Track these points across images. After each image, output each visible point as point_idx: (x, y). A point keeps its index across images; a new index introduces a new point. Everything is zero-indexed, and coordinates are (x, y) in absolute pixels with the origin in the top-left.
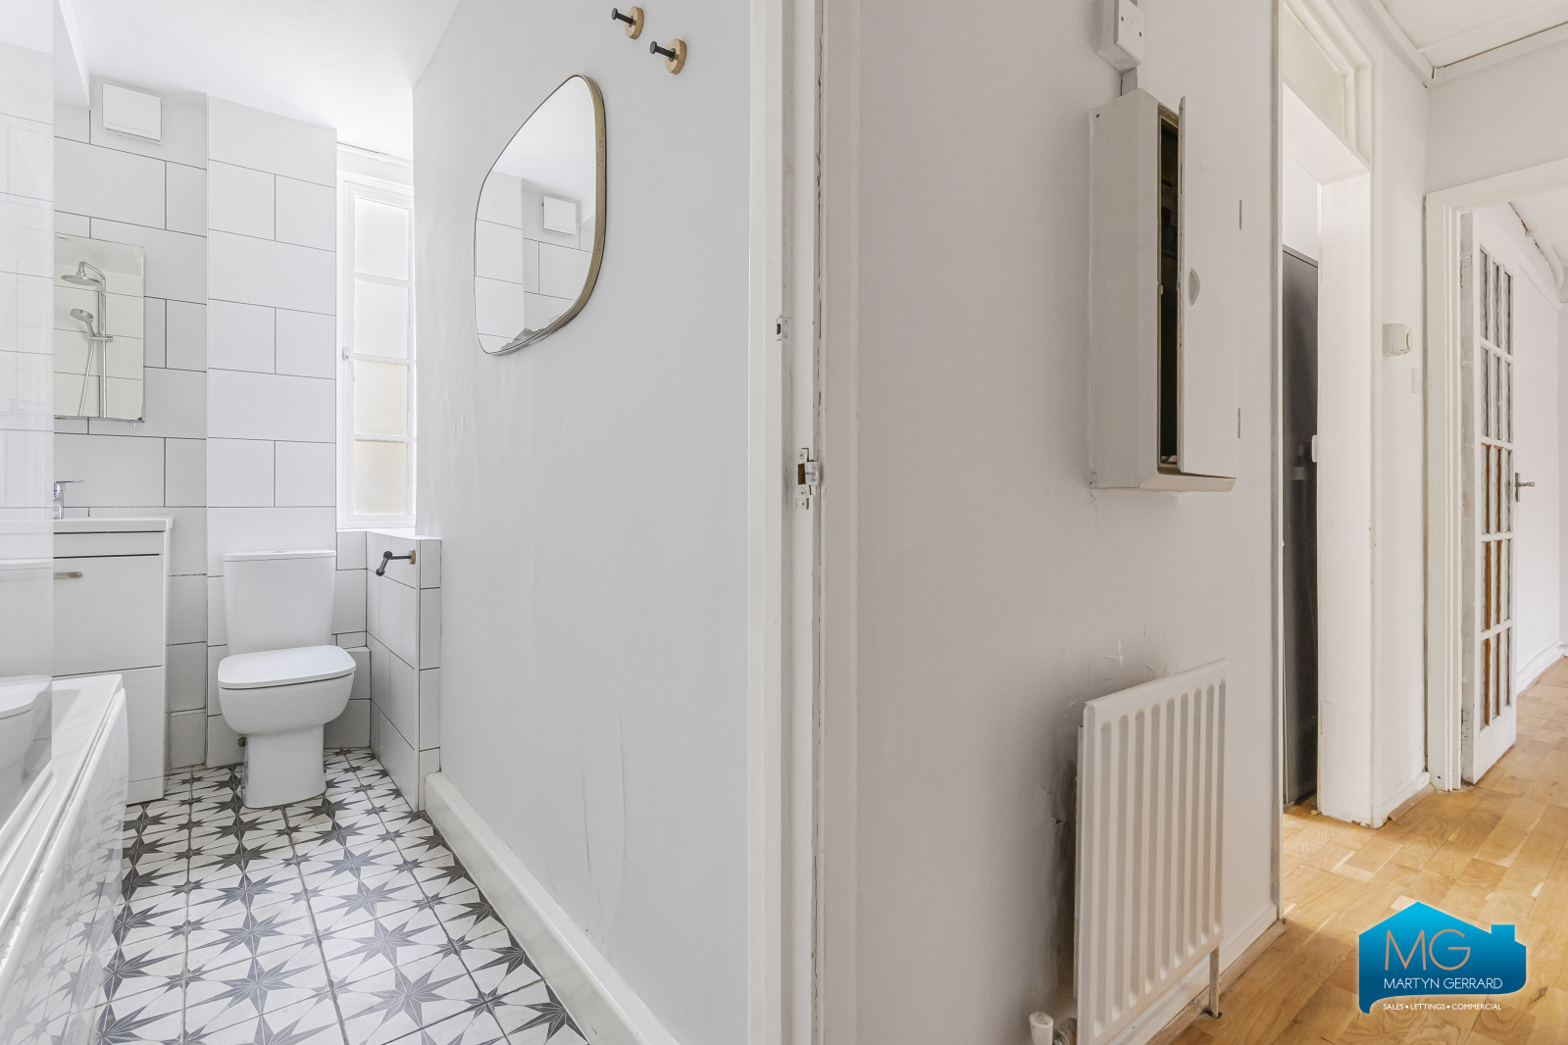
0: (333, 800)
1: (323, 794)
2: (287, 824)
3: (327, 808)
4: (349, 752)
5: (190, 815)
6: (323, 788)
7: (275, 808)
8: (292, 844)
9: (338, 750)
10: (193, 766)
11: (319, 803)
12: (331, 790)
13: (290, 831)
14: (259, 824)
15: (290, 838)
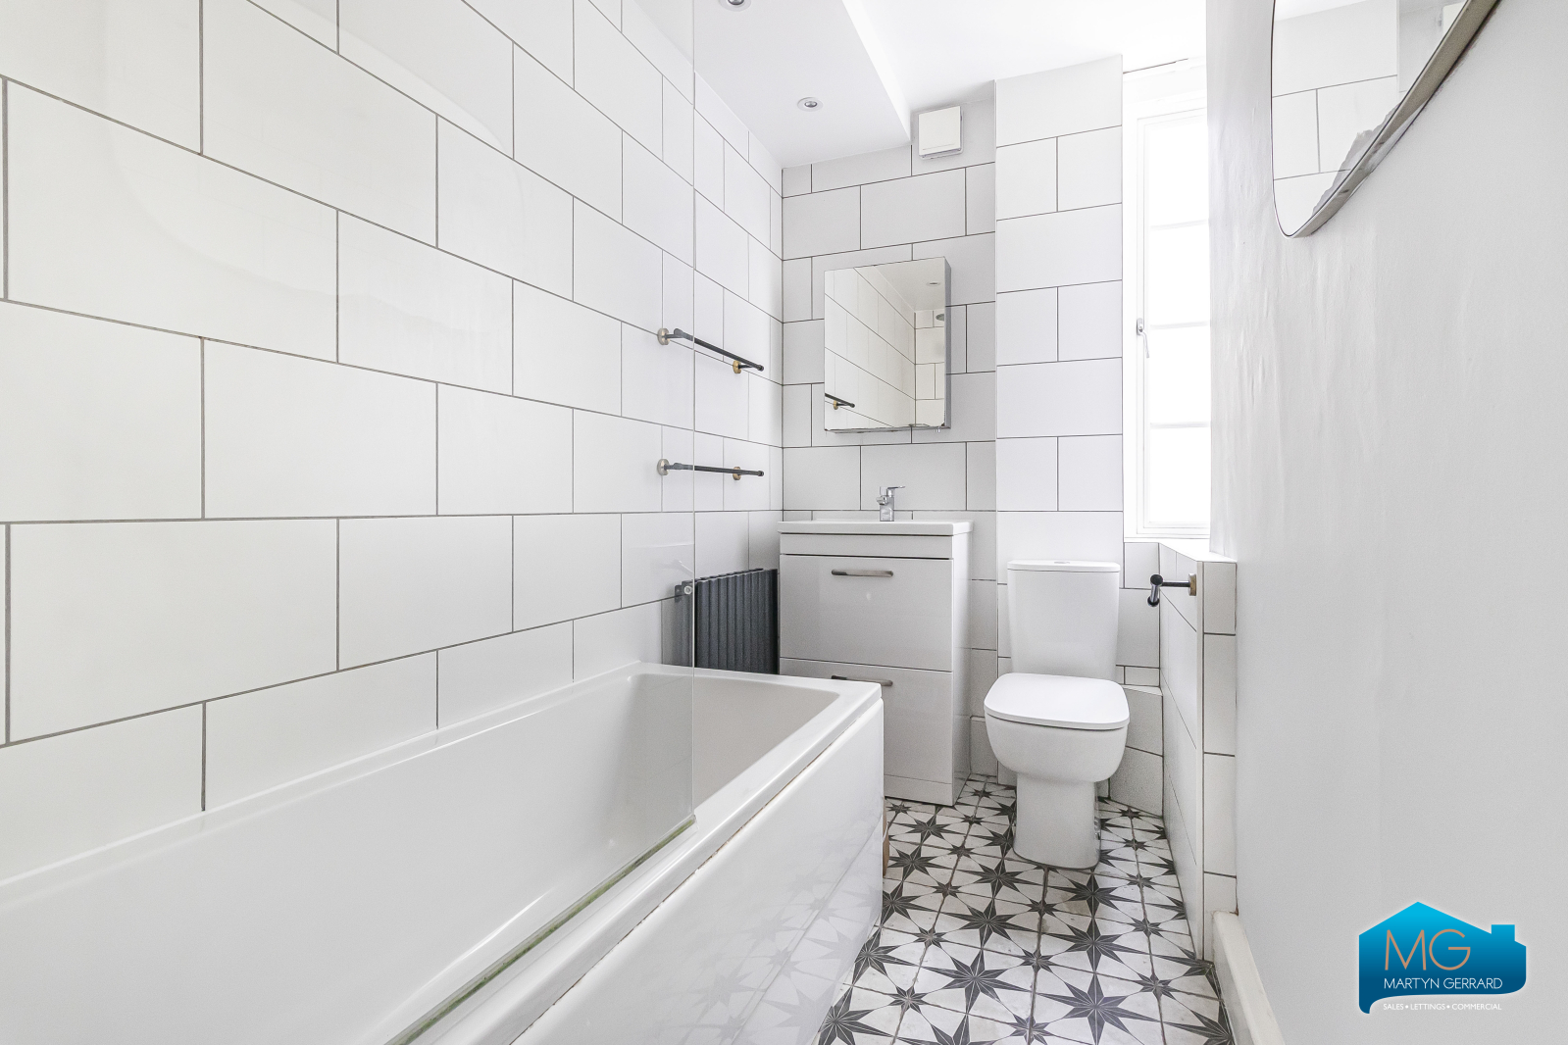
0: (1103, 883)
1: (1093, 869)
2: (1044, 896)
3: (1091, 894)
4: (1137, 815)
5: (966, 838)
6: (1093, 860)
7: (1039, 866)
8: (1041, 932)
9: (1126, 809)
10: (988, 776)
11: (1084, 880)
12: (1103, 868)
13: (1043, 908)
14: (1018, 881)
15: (1041, 919)
